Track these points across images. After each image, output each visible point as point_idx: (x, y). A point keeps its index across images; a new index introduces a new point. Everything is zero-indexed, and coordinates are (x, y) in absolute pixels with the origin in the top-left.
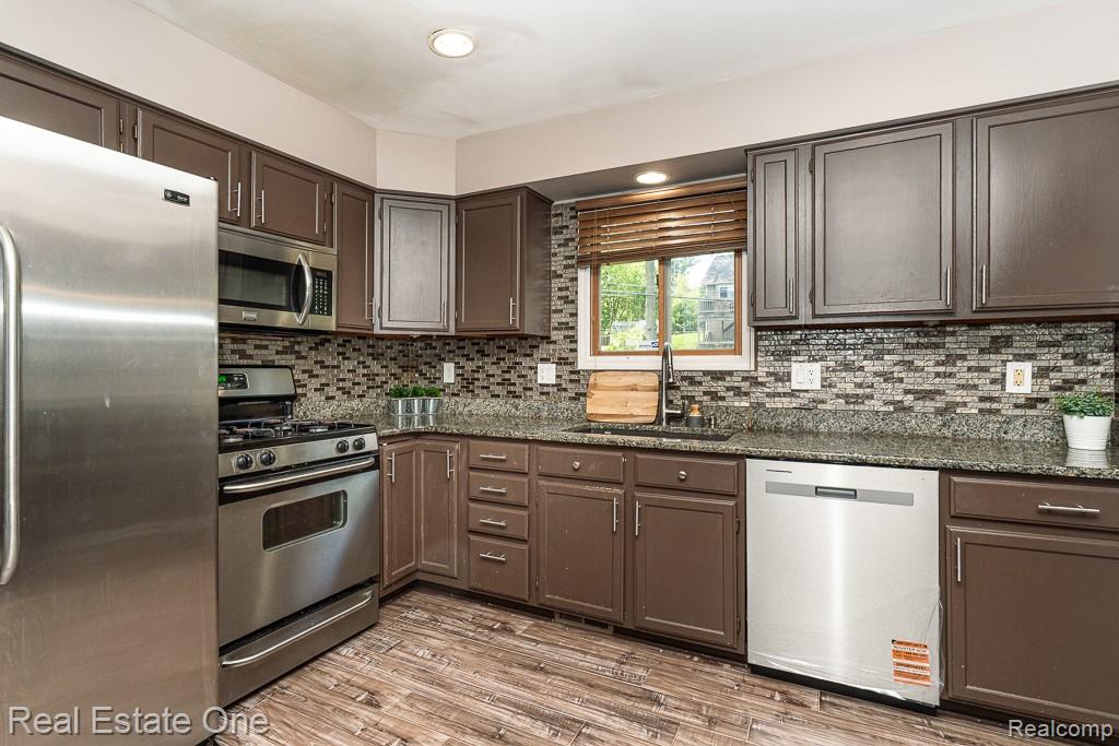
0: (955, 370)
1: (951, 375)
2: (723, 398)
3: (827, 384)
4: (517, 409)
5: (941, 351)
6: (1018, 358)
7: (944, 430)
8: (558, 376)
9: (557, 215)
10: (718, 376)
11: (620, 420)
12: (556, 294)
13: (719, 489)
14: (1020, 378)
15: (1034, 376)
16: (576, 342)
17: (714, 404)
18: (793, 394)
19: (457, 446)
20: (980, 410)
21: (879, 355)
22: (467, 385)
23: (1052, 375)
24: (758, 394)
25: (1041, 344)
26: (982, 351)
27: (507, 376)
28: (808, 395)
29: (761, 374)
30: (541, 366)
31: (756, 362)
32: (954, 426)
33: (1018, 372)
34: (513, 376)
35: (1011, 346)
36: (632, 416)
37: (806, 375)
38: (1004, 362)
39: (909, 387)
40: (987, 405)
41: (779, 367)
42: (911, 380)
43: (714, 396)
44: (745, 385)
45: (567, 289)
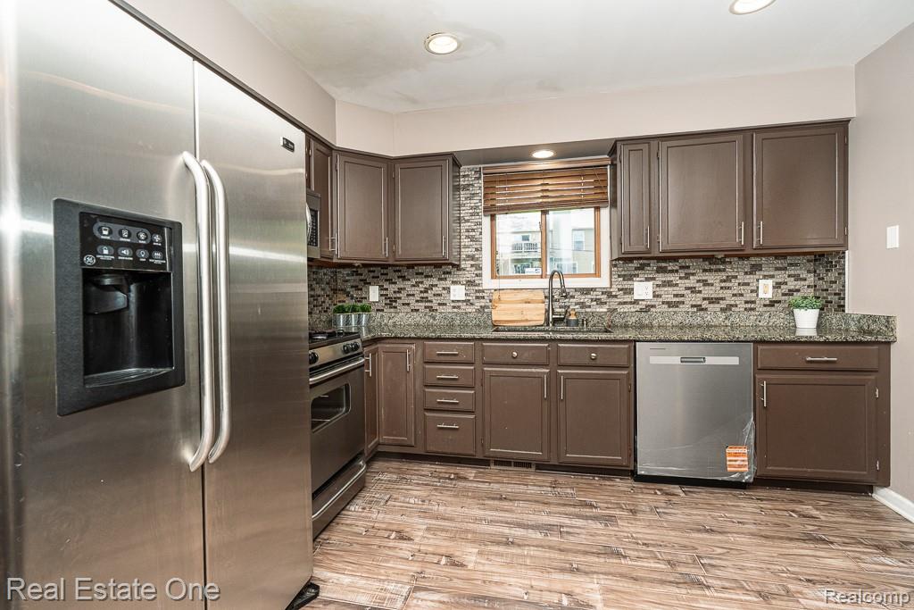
0: (731, 285)
1: (729, 288)
2: (590, 307)
3: (656, 296)
4: (434, 319)
5: (723, 274)
6: (765, 277)
7: (726, 322)
8: (466, 294)
9: (464, 176)
10: (586, 291)
11: (519, 324)
12: (464, 234)
13: (617, 363)
14: (766, 289)
15: (774, 287)
16: (481, 269)
17: (583, 311)
18: (636, 302)
19: (413, 347)
20: (746, 309)
21: (687, 277)
22: (391, 302)
23: (782, 287)
24: (613, 303)
25: (777, 269)
26: (746, 273)
27: (425, 295)
28: (644, 303)
29: (614, 290)
30: (452, 287)
31: (611, 282)
32: (732, 319)
33: (766, 286)
34: (430, 295)
35: (761, 270)
36: (527, 320)
37: (643, 290)
38: (758, 280)
39: (706, 296)
40: (748, 306)
41: (627, 285)
42: (707, 292)
43: (583, 305)
44: (604, 297)
45: (473, 230)
